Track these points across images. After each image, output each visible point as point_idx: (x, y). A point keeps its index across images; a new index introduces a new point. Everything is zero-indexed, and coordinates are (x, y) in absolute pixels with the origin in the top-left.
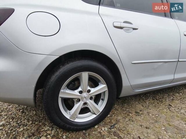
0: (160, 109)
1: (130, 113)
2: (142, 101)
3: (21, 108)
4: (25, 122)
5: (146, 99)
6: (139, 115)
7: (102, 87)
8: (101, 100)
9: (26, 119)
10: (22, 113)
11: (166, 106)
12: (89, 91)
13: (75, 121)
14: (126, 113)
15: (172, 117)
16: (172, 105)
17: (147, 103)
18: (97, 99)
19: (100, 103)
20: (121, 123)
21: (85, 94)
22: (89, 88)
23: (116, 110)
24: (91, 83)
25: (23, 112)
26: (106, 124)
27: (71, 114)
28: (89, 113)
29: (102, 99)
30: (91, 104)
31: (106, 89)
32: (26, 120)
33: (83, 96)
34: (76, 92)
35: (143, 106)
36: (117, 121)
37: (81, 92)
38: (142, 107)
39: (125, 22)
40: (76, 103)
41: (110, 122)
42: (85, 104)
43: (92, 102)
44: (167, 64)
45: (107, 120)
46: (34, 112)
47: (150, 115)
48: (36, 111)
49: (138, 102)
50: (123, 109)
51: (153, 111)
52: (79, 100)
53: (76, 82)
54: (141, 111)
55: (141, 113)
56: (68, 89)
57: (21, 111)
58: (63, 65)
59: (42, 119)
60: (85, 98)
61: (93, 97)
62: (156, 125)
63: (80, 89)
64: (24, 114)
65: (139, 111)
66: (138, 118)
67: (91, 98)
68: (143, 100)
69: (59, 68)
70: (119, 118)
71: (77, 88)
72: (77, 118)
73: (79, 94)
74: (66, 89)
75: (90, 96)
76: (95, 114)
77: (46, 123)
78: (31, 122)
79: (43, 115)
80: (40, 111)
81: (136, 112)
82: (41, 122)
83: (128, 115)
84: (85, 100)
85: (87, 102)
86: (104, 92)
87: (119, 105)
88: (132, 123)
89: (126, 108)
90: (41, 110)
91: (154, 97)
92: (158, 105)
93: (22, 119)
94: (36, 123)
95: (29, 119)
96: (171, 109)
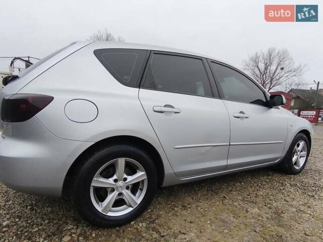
0: (212, 201)
1: (175, 207)
2: (193, 192)
3: (28, 205)
4: (38, 221)
5: (199, 190)
6: (185, 209)
7: (140, 175)
8: (139, 191)
9: (38, 217)
10: (31, 211)
11: (220, 198)
12: (125, 179)
13: (107, 214)
14: (170, 208)
15: (222, 211)
16: (227, 198)
17: (199, 195)
18: (134, 188)
19: (138, 194)
20: (162, 218)
21: (120, 183)
22: (125, 176)
23: (159, 203)
24: (127, 170)
25: (32, 209)
26: (144, 220)
27: (104, 206)
28: (125, 206)
29: (140, 189)
30: (127, 194)
31: (145, 177)
32: (38, 219)
33: (118, 185)
34: (111, 180)
35: (193, 199)
36: (158, 217)
37: (116, 181)
38: (191, 200)
39: (166, 106)
40: (110, 194)
41: (150, 218)
42: (120, 194)
43: (129, 192)
44: (216, 148)
45: (146, 215)
46: (49, 209)
47: (199, 208)
48: (51, 207)
49: (189, 194)
50: (168, 202)
51: (204, 204)
52: (113, 190)
53: (110, 169)
54: (189, 204)
55: (188, 206)
56: (101, 178)
57: (29, 207)
58: (98, 151)
59: (62, 217)
60: (121, 187)
61: (130, 186)
62: (203, 219)
63: (115, 177)
64: (34, 211)
65: (186, 205)
66: (184, 212)
67: (127, 188)
68: (195, 191)
69: (93, 154)
70: (161, 213)
71: (112, 176)
72: (110, 211)
73: (114, 183)
74: (99, 177)
75: (126, 185)
76: (131, 206)
77: (68, 221)
78: (47, 221)
79: (62, 211)
80: (57, 207)
81: (183, 206)
82: (61, 220)
83: (173, 209)
84: (120, 190)
85: (123, 192)
86: (143, 181)
87: (163, 198)
88: (175, 218)
89: (172, 201)
90: (59, 206)
91: (209, 188)
92: (211, 196)
93: (32, 218)
94: (55, 222)
95: (43, 218)
96: (224, 202)
